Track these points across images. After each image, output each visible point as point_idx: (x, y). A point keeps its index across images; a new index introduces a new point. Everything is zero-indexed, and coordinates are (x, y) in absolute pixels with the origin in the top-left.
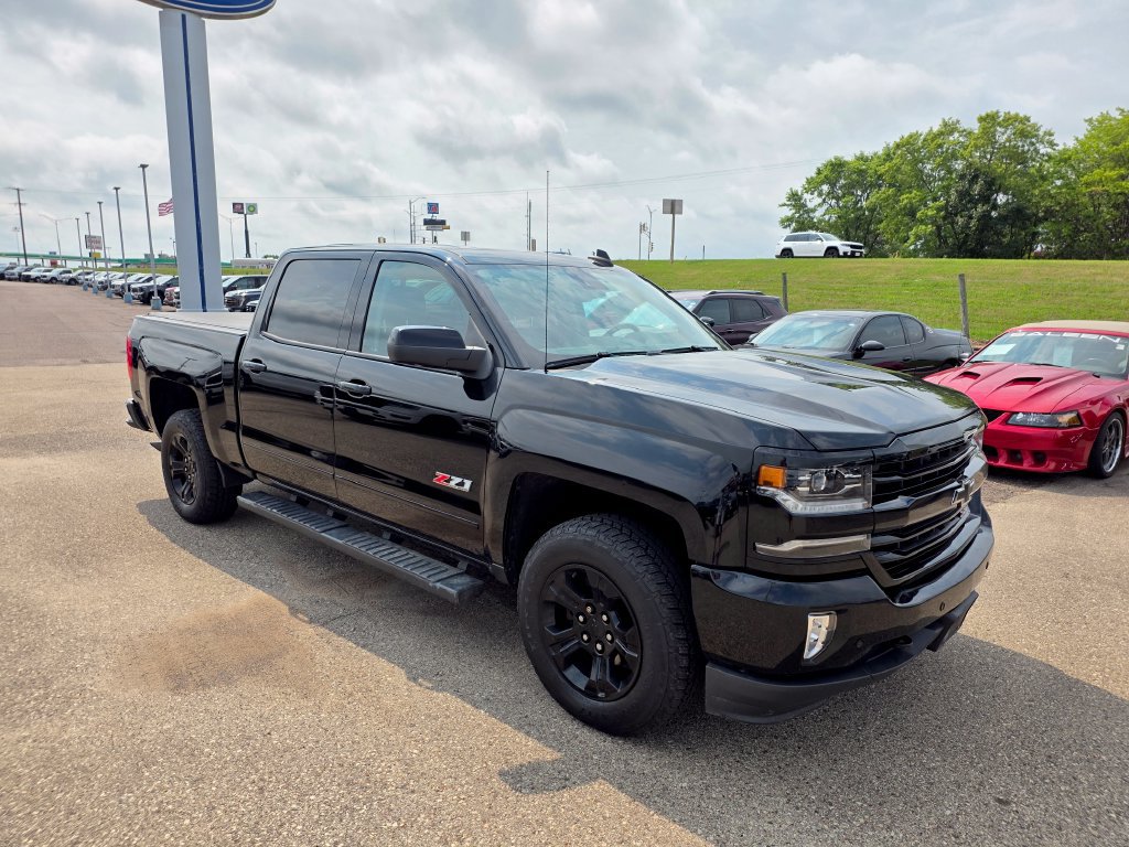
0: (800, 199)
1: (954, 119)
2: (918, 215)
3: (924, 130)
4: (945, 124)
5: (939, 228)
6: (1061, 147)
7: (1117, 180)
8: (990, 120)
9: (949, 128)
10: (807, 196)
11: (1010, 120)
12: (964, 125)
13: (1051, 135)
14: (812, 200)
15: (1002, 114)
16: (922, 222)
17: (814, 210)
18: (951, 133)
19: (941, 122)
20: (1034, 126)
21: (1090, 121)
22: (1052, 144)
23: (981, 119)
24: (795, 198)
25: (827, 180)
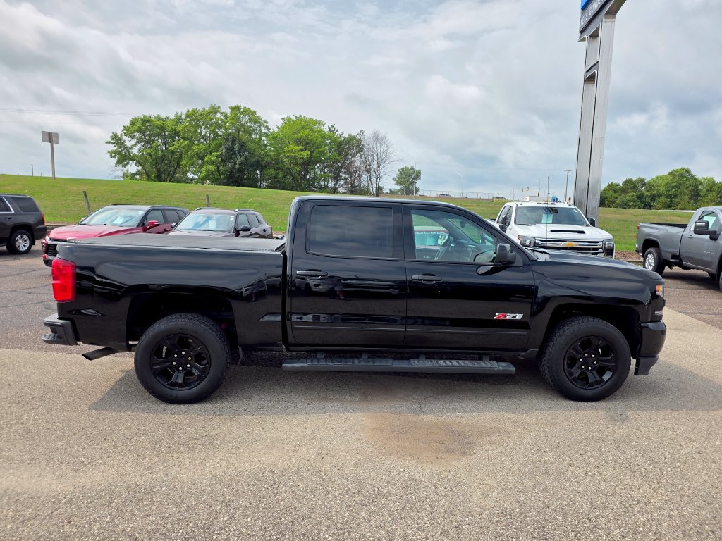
0: (121, 140)
1: (217, 105)
2: (206, 159)
3: (201, 109)
4: (212, 108)
5: (218, 168)
6: (271, 131)
7: (299, 151)
8: (235, 109)
9: (214, 110)
10: (124, 138)
11: (248, 112)
12: (222, 110)
13: (267, 123)
14: (129, 142)
15: (242, 107)
16: (208, 163)
17: (131, 148)
18: (216, 113)
19: (210, 106)
20: (259, 117)
21: (283, 119)
22: (267, 128)
23: (232, 108)
24: (116, 139)
25: (140, 131)
